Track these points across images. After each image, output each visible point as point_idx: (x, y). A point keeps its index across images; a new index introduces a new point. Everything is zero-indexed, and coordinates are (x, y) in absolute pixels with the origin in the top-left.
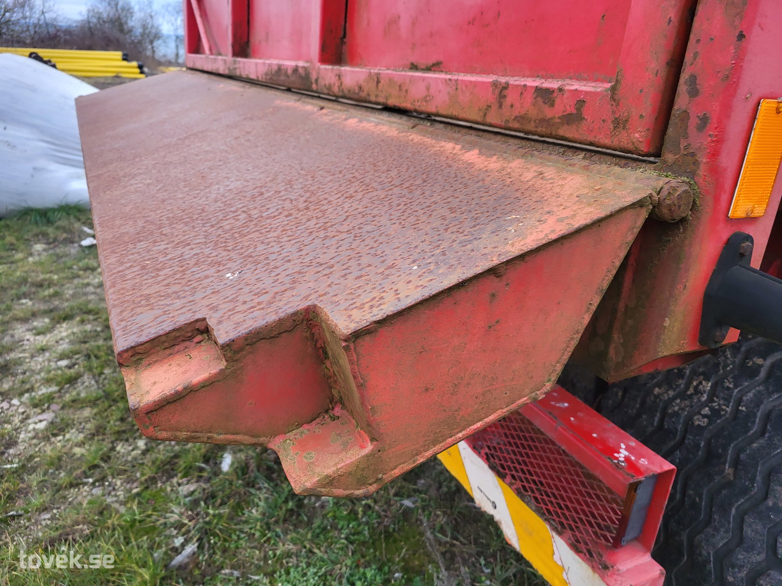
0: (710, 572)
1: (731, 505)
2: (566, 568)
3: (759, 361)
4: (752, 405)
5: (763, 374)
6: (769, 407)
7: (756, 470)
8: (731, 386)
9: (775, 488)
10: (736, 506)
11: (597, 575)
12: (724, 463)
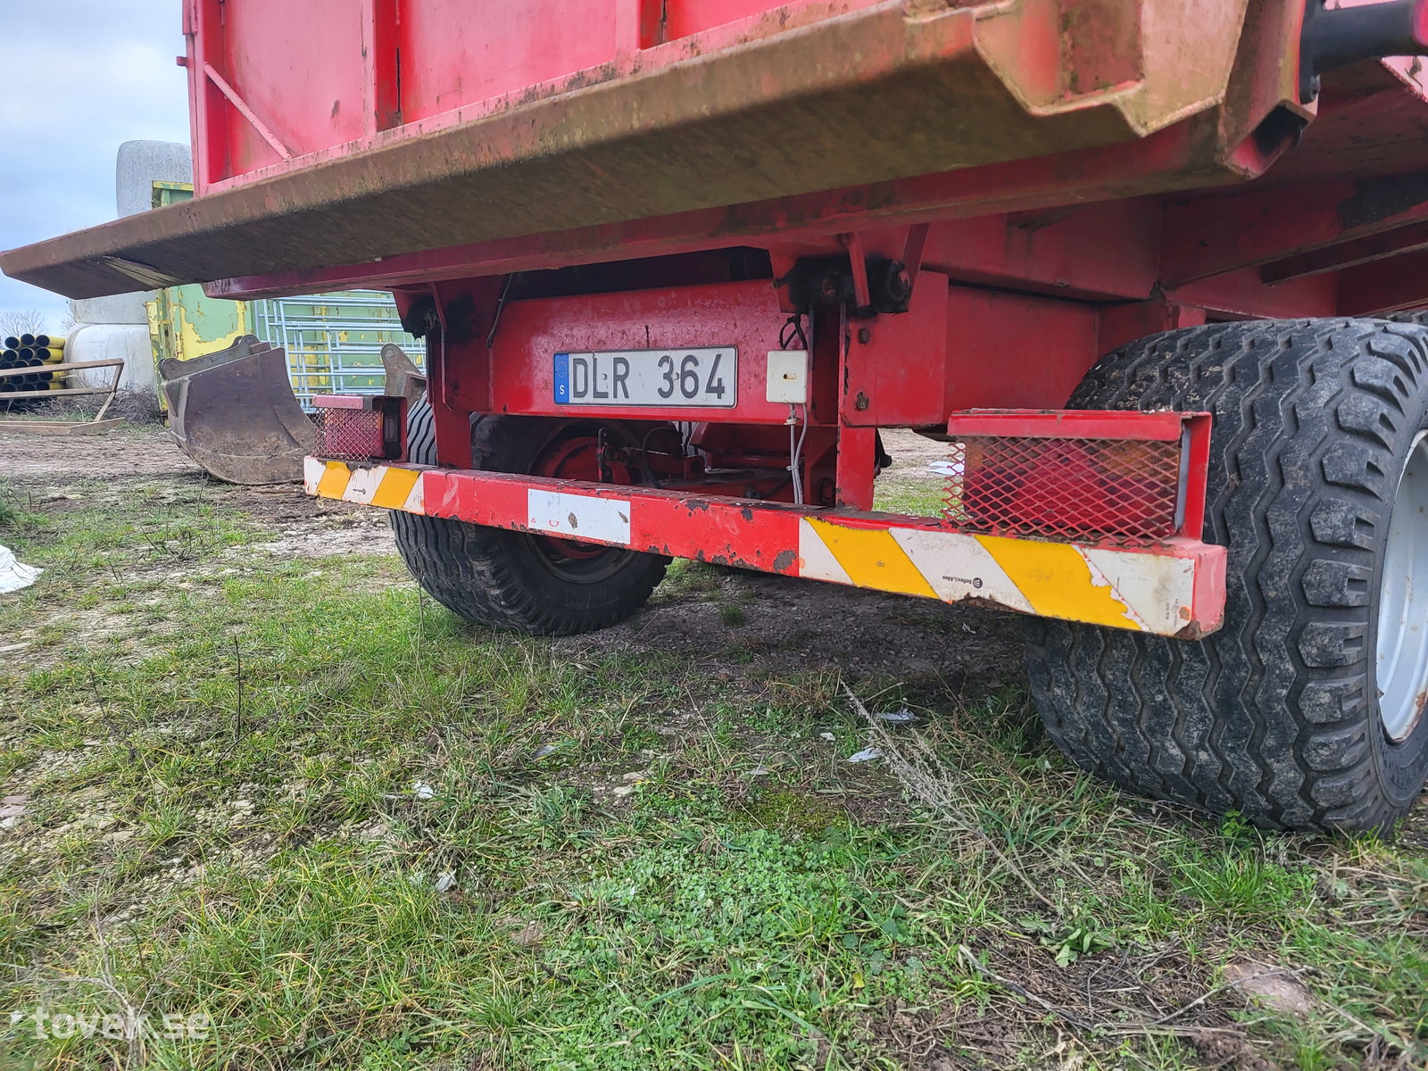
0: (1246, 599)
1: (1247, 508)
2: (1114, 583)
3: (1217, 369)
4: (1230, 406)
5: (1225, 379)
6: (1248, 402)
7: (1263, 462)
8: (1197, 398)
9: (1290, 469)
10: (1253, 508)
11: (1162, 557)
12: (1223, 470)
